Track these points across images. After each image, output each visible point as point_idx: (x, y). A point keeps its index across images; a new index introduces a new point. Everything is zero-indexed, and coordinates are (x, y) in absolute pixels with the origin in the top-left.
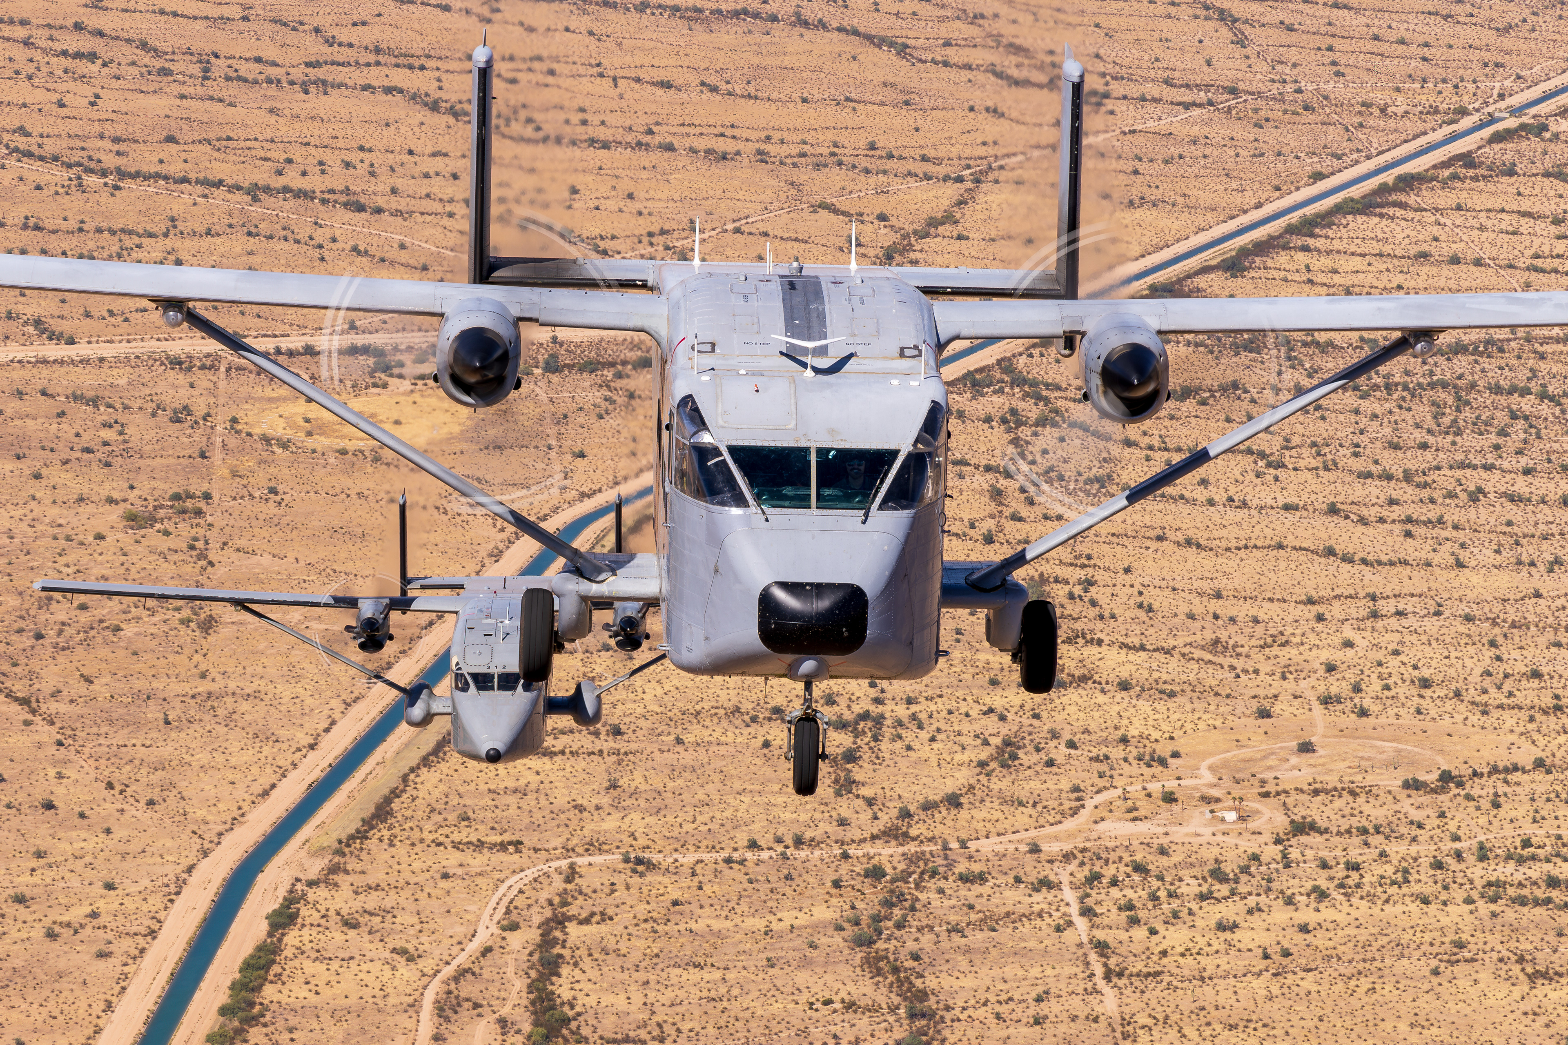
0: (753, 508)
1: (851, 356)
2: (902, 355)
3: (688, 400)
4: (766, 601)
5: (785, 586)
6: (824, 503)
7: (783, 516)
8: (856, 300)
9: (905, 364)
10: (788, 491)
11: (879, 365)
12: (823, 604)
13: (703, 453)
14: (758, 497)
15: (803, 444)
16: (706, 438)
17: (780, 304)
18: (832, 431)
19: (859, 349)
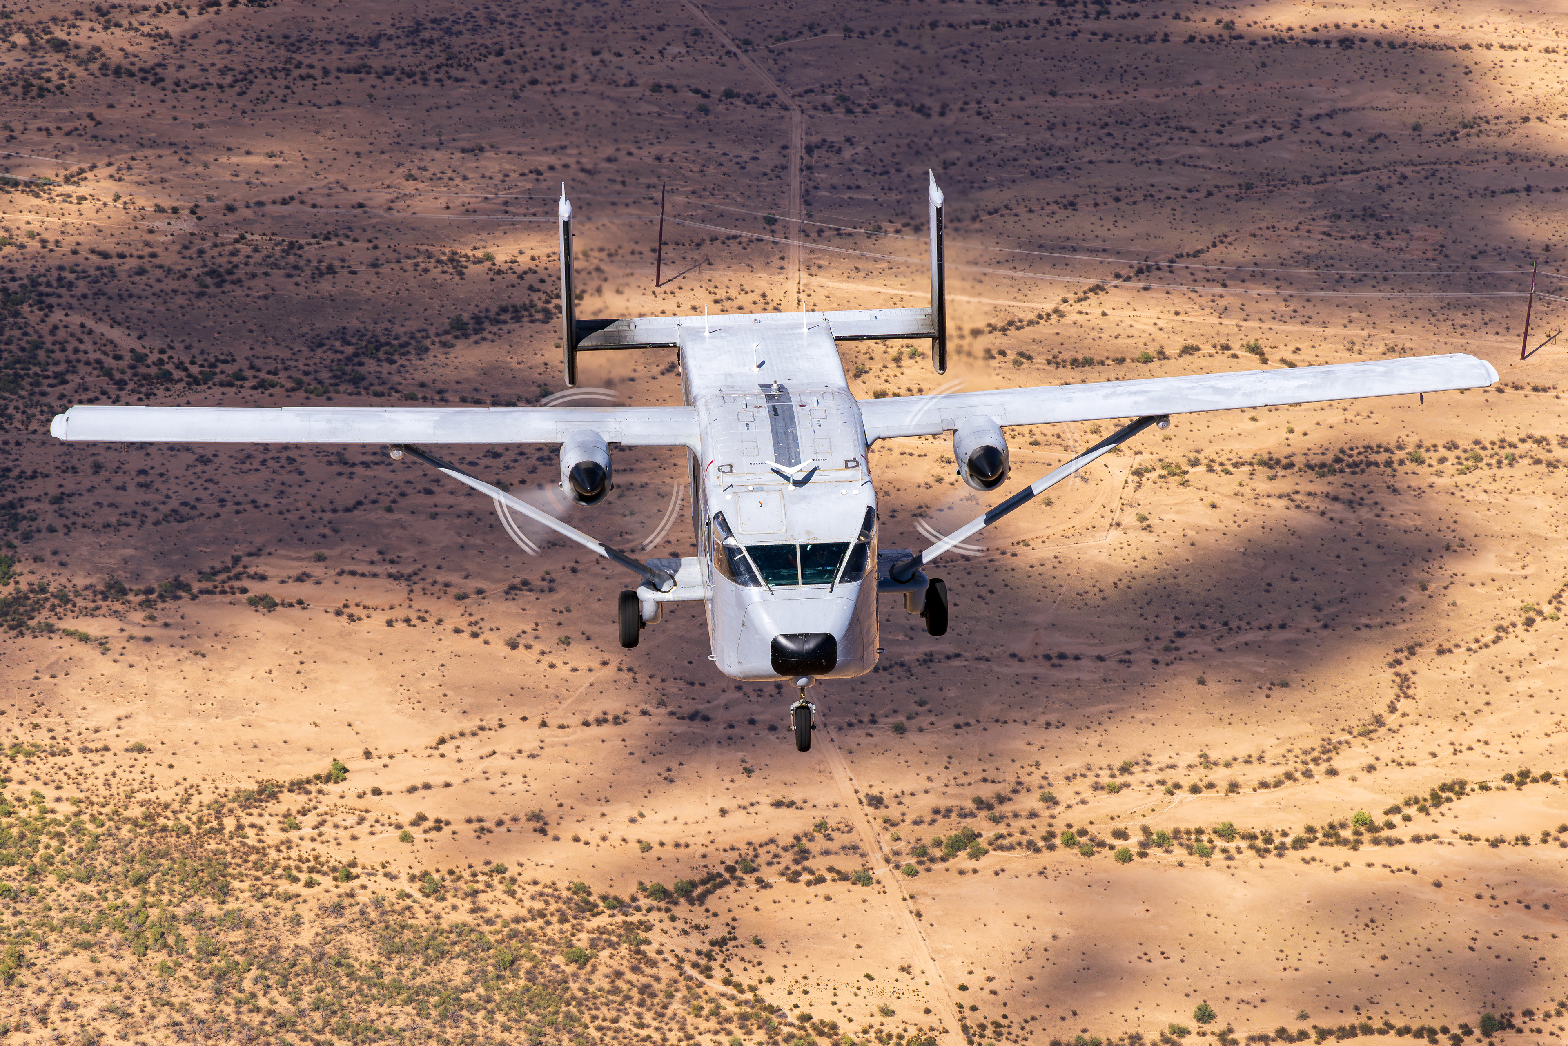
0: (764, 587)
1: (814, 470)
2: (847, 467)
3: (720, 514)
4: (776, 647)
5: (786, 636)
6: (807, 580)
7: (783, 591)
8: (815, 422)
9: (849, 473)
10: (784, 572)
11: (833, 475)
12: (811, 645)
13: (731, 552)
14: (766, 579)
15: (791, 542)
16: (731, 542)
17: (768, 430)
18: (808, 532)
19: (820, 464)
